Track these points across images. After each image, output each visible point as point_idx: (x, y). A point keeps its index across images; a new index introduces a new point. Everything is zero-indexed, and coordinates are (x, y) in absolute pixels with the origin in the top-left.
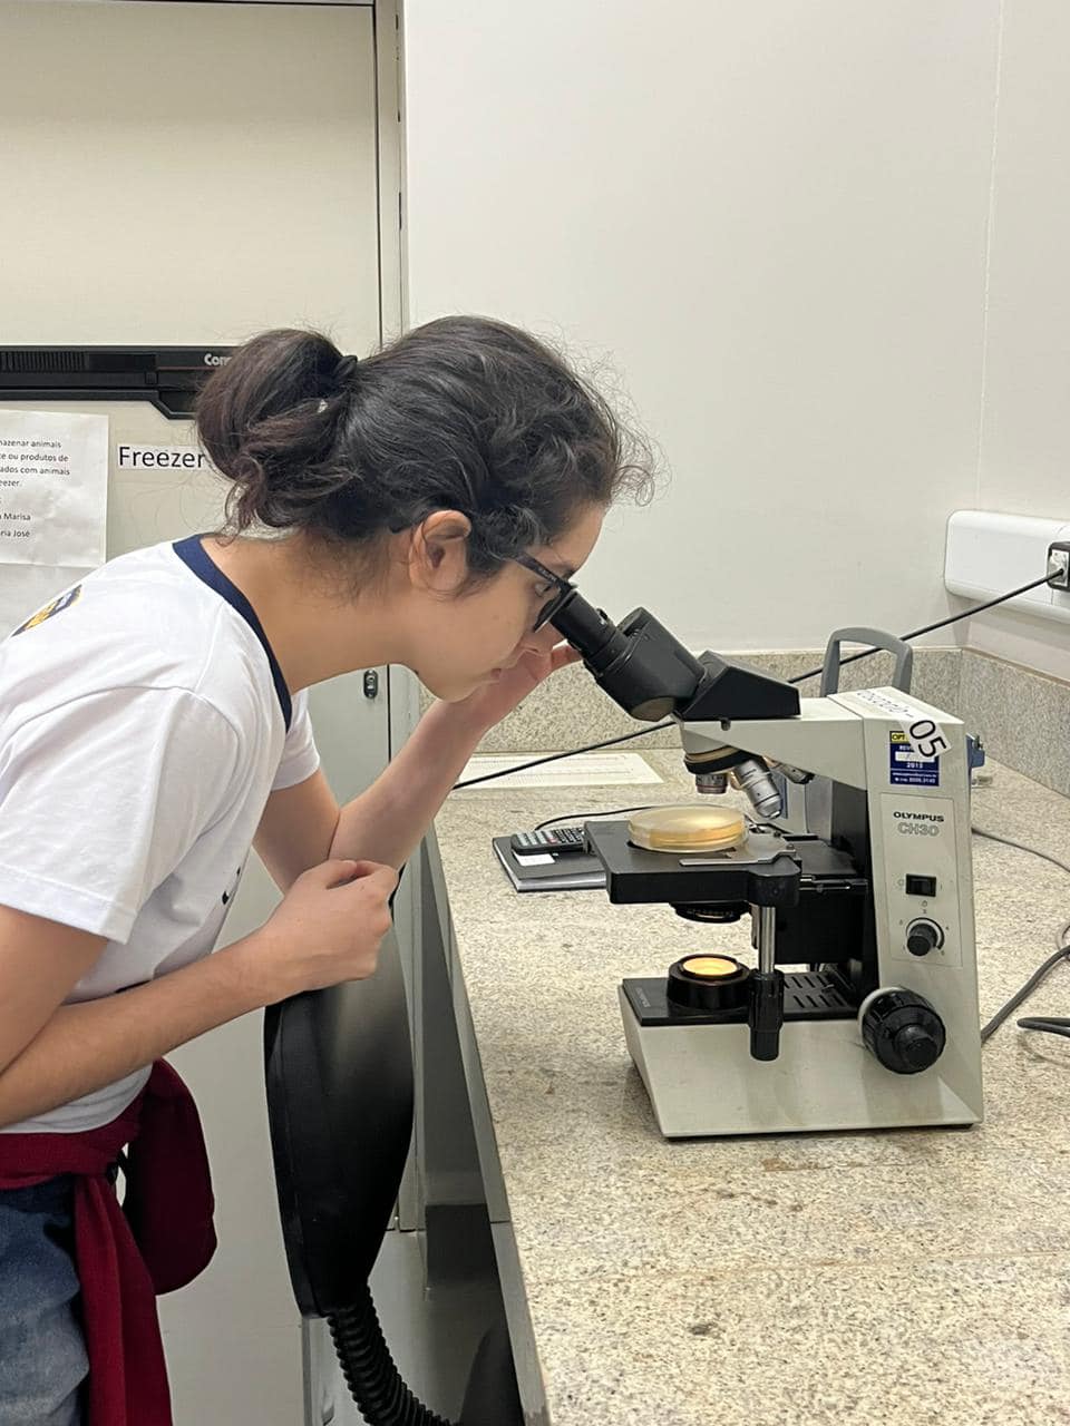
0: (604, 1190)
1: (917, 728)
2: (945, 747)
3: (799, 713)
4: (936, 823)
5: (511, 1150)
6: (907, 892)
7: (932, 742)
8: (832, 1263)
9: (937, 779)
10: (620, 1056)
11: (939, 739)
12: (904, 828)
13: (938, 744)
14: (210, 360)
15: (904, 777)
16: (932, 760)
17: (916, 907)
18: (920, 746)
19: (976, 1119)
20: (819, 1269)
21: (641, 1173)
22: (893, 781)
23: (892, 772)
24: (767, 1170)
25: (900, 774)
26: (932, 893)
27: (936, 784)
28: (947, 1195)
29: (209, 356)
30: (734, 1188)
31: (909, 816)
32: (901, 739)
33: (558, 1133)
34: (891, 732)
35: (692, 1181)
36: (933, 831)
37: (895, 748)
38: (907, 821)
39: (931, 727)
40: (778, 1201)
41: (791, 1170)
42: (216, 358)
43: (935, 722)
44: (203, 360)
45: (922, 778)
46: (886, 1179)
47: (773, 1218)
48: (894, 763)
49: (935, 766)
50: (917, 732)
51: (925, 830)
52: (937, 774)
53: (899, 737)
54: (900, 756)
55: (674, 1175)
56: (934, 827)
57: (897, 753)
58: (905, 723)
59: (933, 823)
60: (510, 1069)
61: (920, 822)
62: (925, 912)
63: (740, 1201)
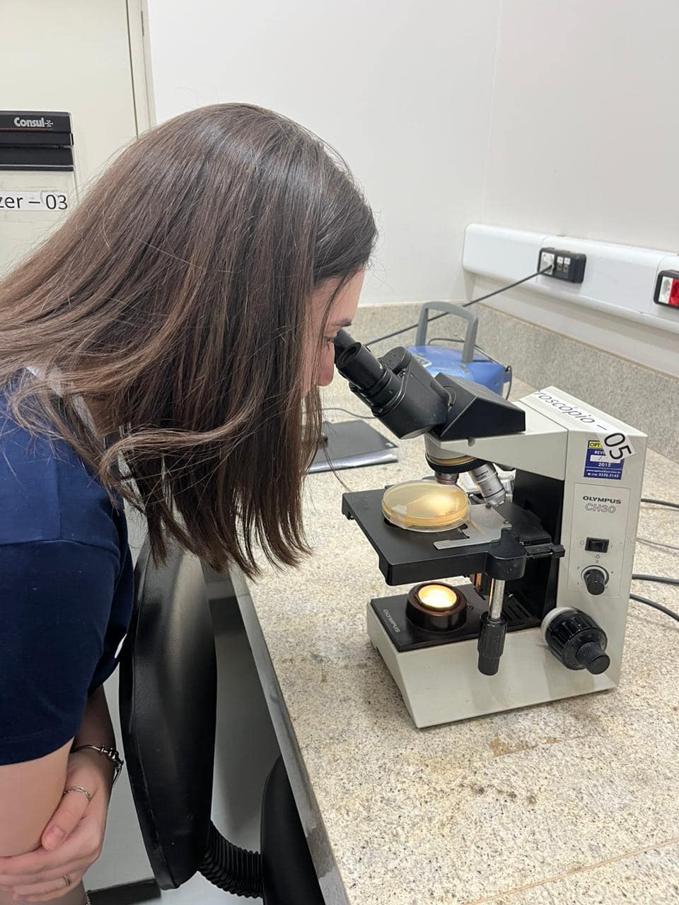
0: (390, 794)
1: (610, 439)
2: (630, 452)
3: (524, 430)
4: (615, 505)
5: (311, 751)
6: (586, 549)
7: (620, 449)
8: (580, 868)
9: (620, 475)
10: (360, 635)
11: (627, 447)
12: (589, 507)
13: (625, 451)
14: (18, 122)
15: (595, 473)
16: (618, 461)
17: (592, 559)
18: (611, 452)
19: (614, 686)
20: (573, 877)
21: (411, 769)
22: (586, 475)
23: (586, 469)
24: (496, 755)
25: (592, 469)
26: (605, 550)
27: (619, 478)
28: (624, 769)
29: (18, 119)
30: (482, 781)
31: (595, 500)
32: (597, 447)
33: (340, 728)
34: (589, 441)
35: (449, 775)
36: (612, 509)
37: (591, 452)
38: (593, 502)
39: (622, 439)
40: (516, 793)
41: (511, 752)
42: (23, 121)
43: (625, 435)
44: (13, 121)
45: (609, 474)
46: (578, 755)
47: (519, 815)
48: (588, 463)
49: (621, 465)
50: (610, 441)
51: (606, 509)
52: (621, 471)
53: (595, 445)
54: (593, 458)
55: (434, 770)
56: (613, 507)
57: (592, 456)
58: (601, 435)
59: (612, 504)
60: (290, 657)
61: (602, 503)
62: (597, 562)
63: (491, 795)
